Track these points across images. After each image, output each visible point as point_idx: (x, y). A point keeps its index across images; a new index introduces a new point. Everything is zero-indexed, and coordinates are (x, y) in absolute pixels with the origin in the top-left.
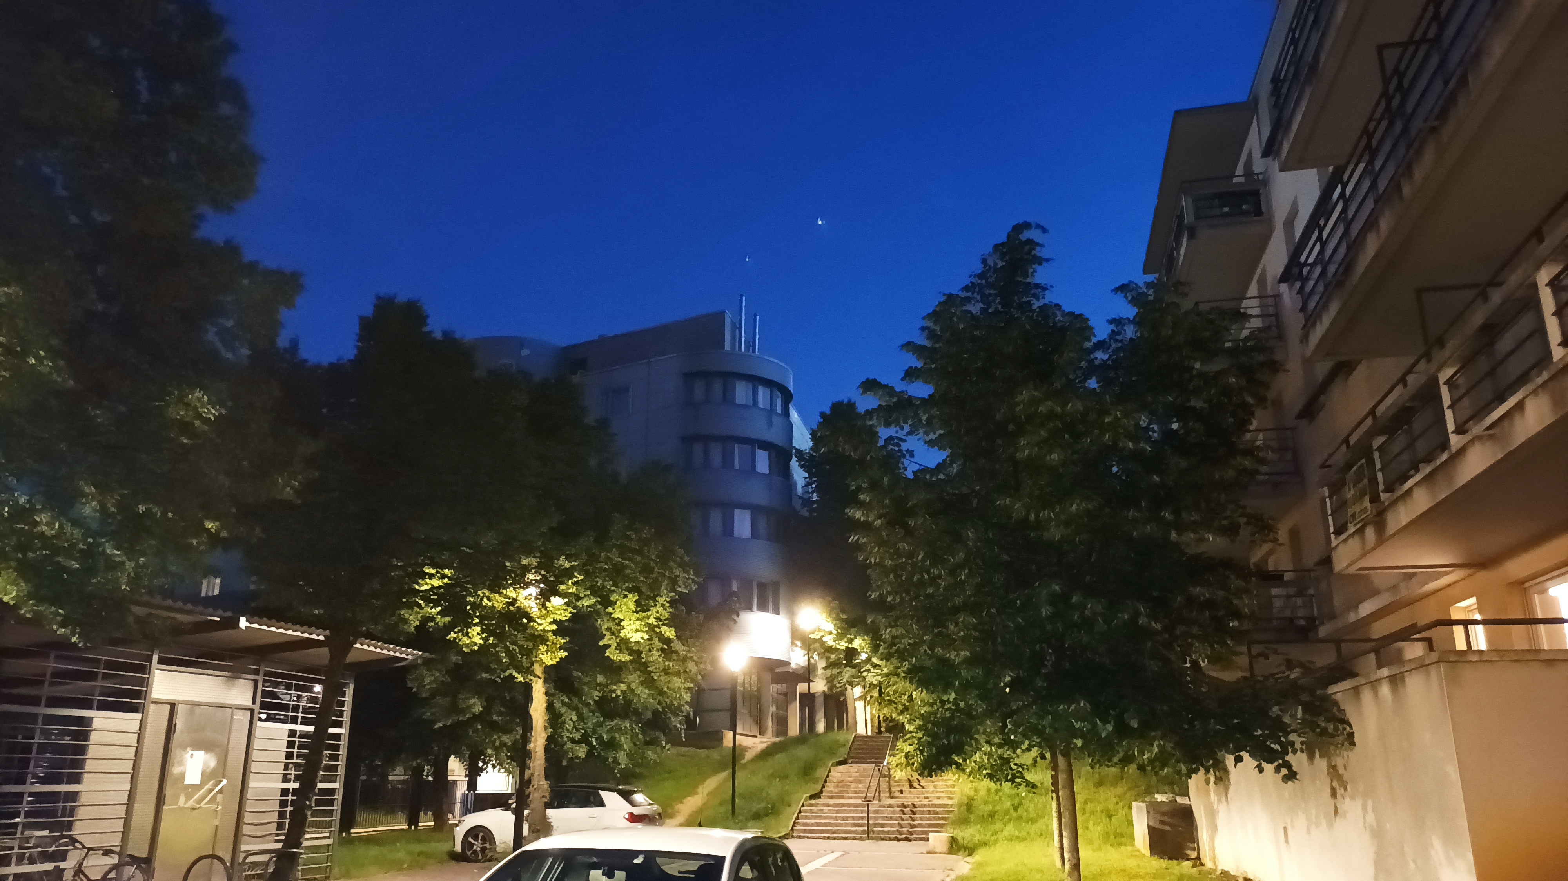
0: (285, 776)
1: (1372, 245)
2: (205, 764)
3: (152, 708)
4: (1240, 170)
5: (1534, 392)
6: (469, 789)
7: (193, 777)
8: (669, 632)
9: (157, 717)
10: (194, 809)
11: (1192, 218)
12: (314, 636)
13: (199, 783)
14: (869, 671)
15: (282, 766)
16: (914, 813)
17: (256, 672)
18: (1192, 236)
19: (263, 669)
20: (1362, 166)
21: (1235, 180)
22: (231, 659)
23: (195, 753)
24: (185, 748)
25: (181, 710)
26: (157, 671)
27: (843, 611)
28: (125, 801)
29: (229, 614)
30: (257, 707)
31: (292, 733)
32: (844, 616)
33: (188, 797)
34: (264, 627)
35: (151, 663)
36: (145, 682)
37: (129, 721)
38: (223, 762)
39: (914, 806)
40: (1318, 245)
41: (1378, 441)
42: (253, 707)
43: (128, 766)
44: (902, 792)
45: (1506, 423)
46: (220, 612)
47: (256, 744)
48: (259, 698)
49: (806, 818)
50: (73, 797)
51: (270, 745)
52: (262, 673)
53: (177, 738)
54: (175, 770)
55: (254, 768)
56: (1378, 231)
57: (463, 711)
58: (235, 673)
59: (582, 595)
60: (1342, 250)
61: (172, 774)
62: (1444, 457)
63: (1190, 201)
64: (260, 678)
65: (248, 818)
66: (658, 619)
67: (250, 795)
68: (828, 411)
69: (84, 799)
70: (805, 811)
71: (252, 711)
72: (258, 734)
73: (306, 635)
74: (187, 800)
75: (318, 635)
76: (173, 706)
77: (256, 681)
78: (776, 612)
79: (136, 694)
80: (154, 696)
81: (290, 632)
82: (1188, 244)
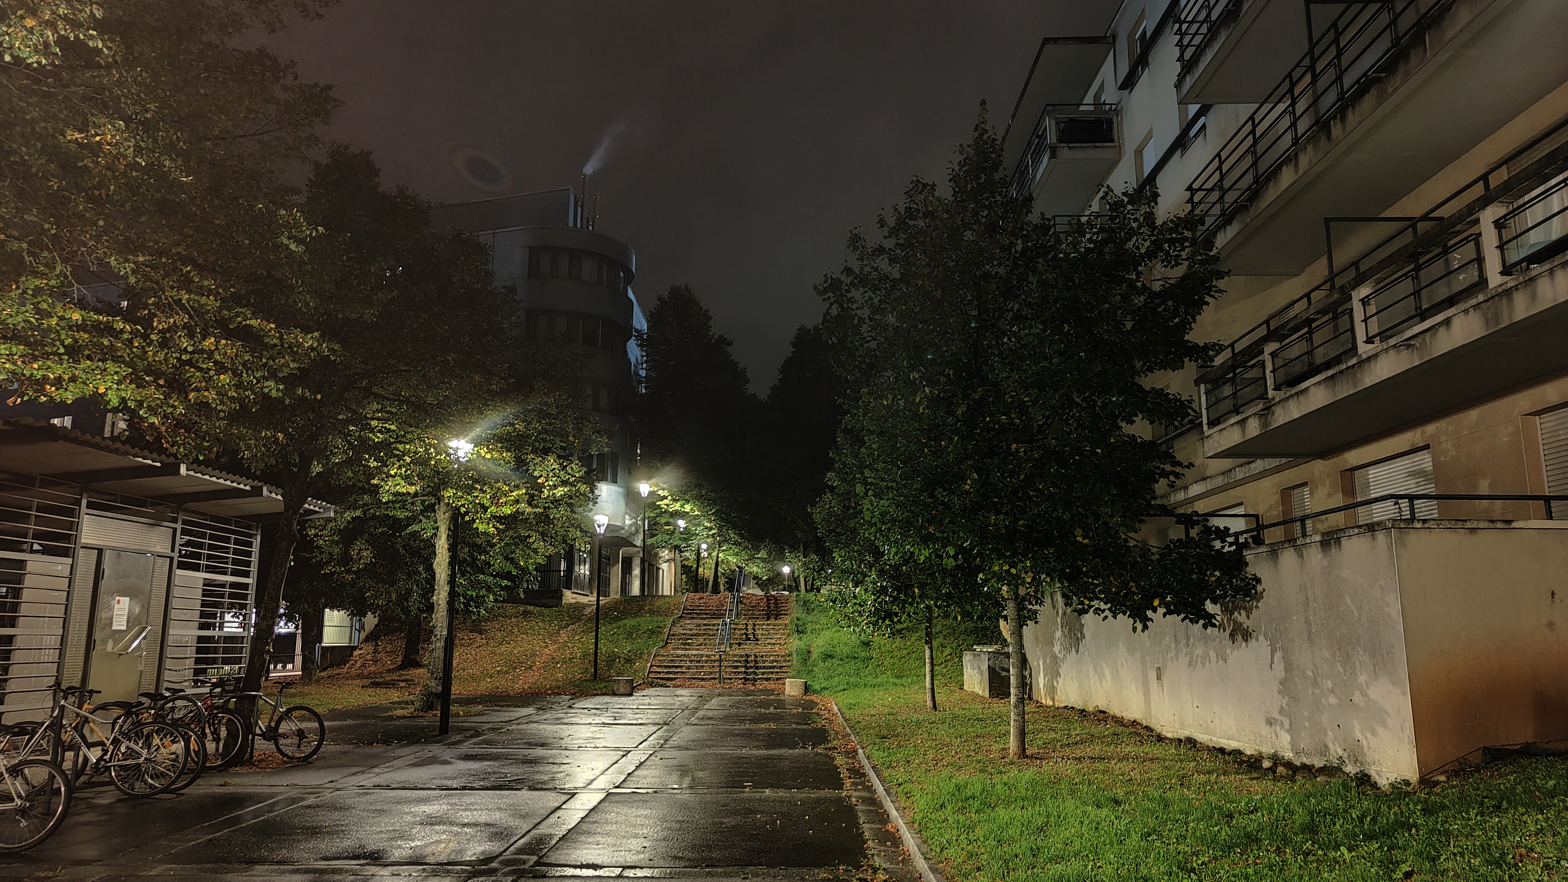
0: (200, 623)
1: (1287, 177)
2: (130, 610)
3: (81, 553)
4: (1089, 99)
5: (1466, 311)
7: (120, 624)
9: (86, 562)
10: (120, 655)
11: (1054, 140)
12: (242, 486)
13: (124, 628)
15: (198, 613)
17: (175, 520)
18: (1053, 156)
19: (182, 517)
21: (1082, 108)
22: (153, 505)
23: (121, 598)
24: (112, 595)
25: (107, 554)
26: (86, 516)
28: (58, 646)
29: (171, 461)
30: (176, 555)
31: (206, 582)
33: (116, 642)
34: (199, 475)
35: (80, 507)
36: (75, 526)
37: (62, 565)
38: (146, 608)
39: (756, 656)
41: (1271, 347)
42: (172, 555)
43: (60, 611)
45: (1428, 336)
46: (164, 457)
47: (176, 592)
48: (178, 547)
50: (10, 639)
51: (187, 593)
52: (180, 522)
53: (104, 584)
54: (102, 615)
55: (173, 614)
56: (1296, 165)
58: (156, 521)
61: (101, 619)
62: (1354, 361)
63: (1053, 123)
64: (179, 526)
65: (168, 664)
67: (170, 640)
69: (18, 643)
70: (658, 661)
71: (172, 559)
72: (176, 581)
73: (235, 485)
74: (115, 645)
75: (245, 485)
76: (100, 551)
77: (175, 530)
78: (614, 481)
79: (67, 538)
80: (83, 541)
81: (221, 481)
82: (1049, 162)
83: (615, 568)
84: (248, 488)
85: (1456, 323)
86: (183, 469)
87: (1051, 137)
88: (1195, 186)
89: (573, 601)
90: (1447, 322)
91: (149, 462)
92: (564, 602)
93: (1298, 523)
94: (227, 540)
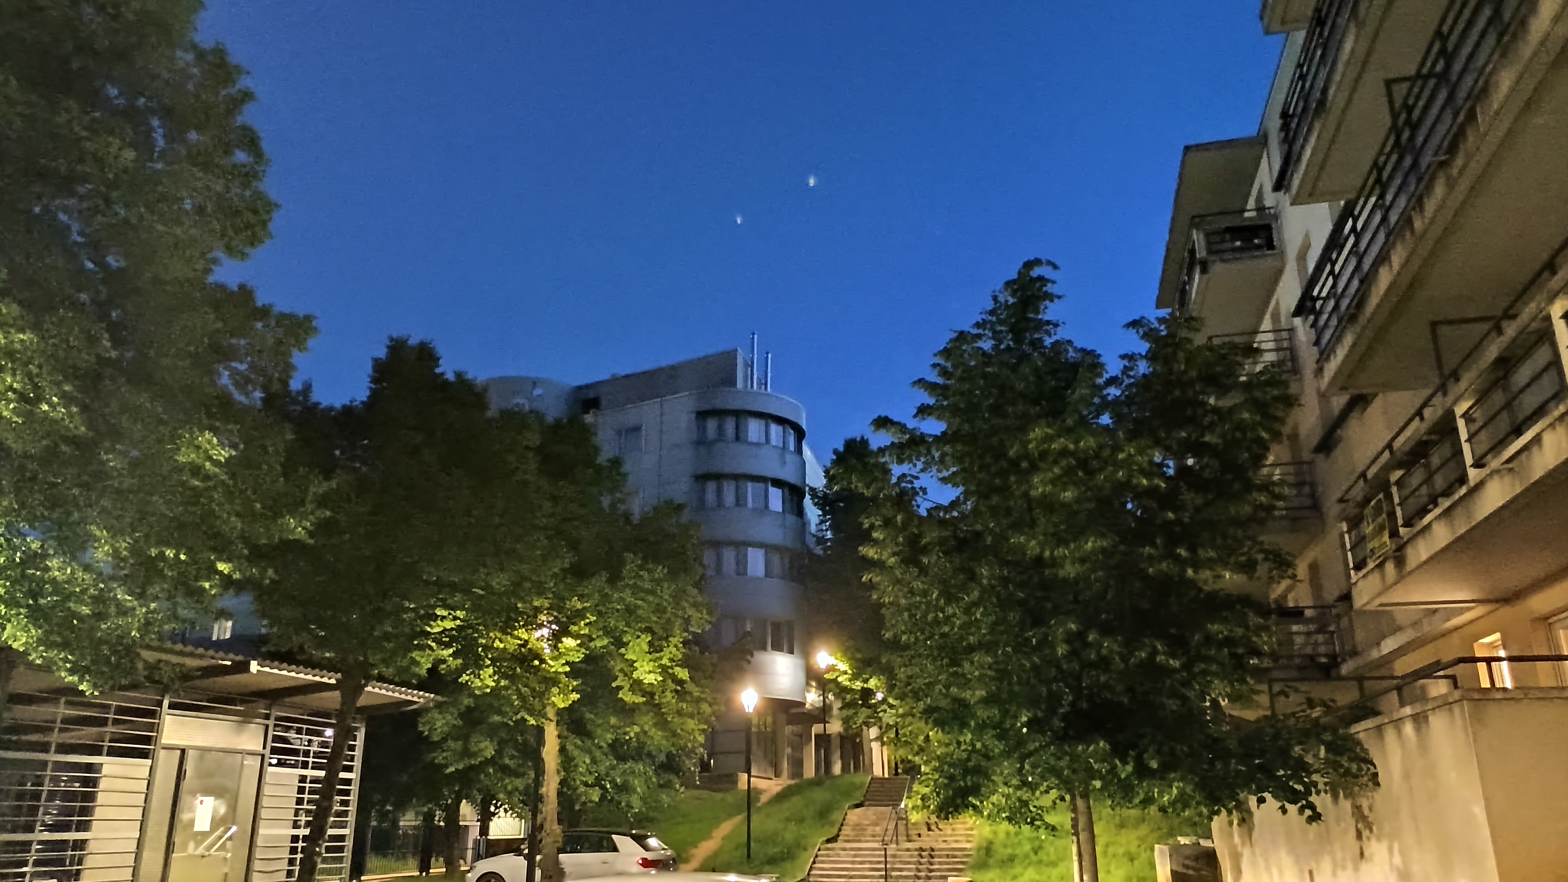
0: (295, 822)
2: (215, 811)
3: (162, 753)
4: (1251, 203)
5: (1552, 425)
6: (481, 835)
7: (202, 824)
8: (683, 674)
9: (167, 763)
10: (203, 857)
11: (1204, 253)
12: (325, 680)
13: (208, 829)
14: (885, 711)
15: (293, 811)
16: (932, 857)
17: (267, 717)
18: (1204, 271)
19: (274, 712)
20: (1373, 199)
21: (1247, 215)
22: (242, 702)
23: (204, 798)
24: (193, 793)
25: (191, 755)
26: (167, 717)
27: (858, 650)
28: (134, 849)
29: (240, 658)
30: (267, 752)
31: (303, 779)
32: (859, 656)
33: (198, 844)
34: (276, 671)
35: (161, 707)
36: (156, 727)
37: (139, 767)
38: (233, 807)
39: (933, 850)
40: (1331, 278)
41: (1396, 475)
42: (264, 752)
43: (138, 814)
44: (919, 835)
45: (1523, 456)
46: (231, 656)
47: (267, 790)
48: (270, 744)
49: (823, 862)
50: (81, 844)
51: (280, 791)
52: (272, 718)
53: (185, 785)
54: (185, 817)
55: (264, 813)
56: (1390, 264)
57: (474, 755)
58: (247, 718)
59: (594, 636)
60: (1355, 283)
61: (183, 821)
62: (1463, 490)
63: (1201, 236)
64: (271, 723)
66: (671, 660)
67: (259, 842)
68: (841, 449)
69: (92, 847)
70: (822, 856)
71: (263, 756)
72: (267, 778)
73: (317, 678)
74: (196, 847)
75: (329, 679)
76: (183, 751)
77: (267, 726)
78: (791, 652)
79: (147, 740)
80: (163, 741)
81: (302, 676)
82: (1200, 279)
83: (808, 745)
84: (333, 681)
85: (1547, 438)
86: (255, 666)
87: (1202, 251)
91: (219, 661)
92: (739, 787)
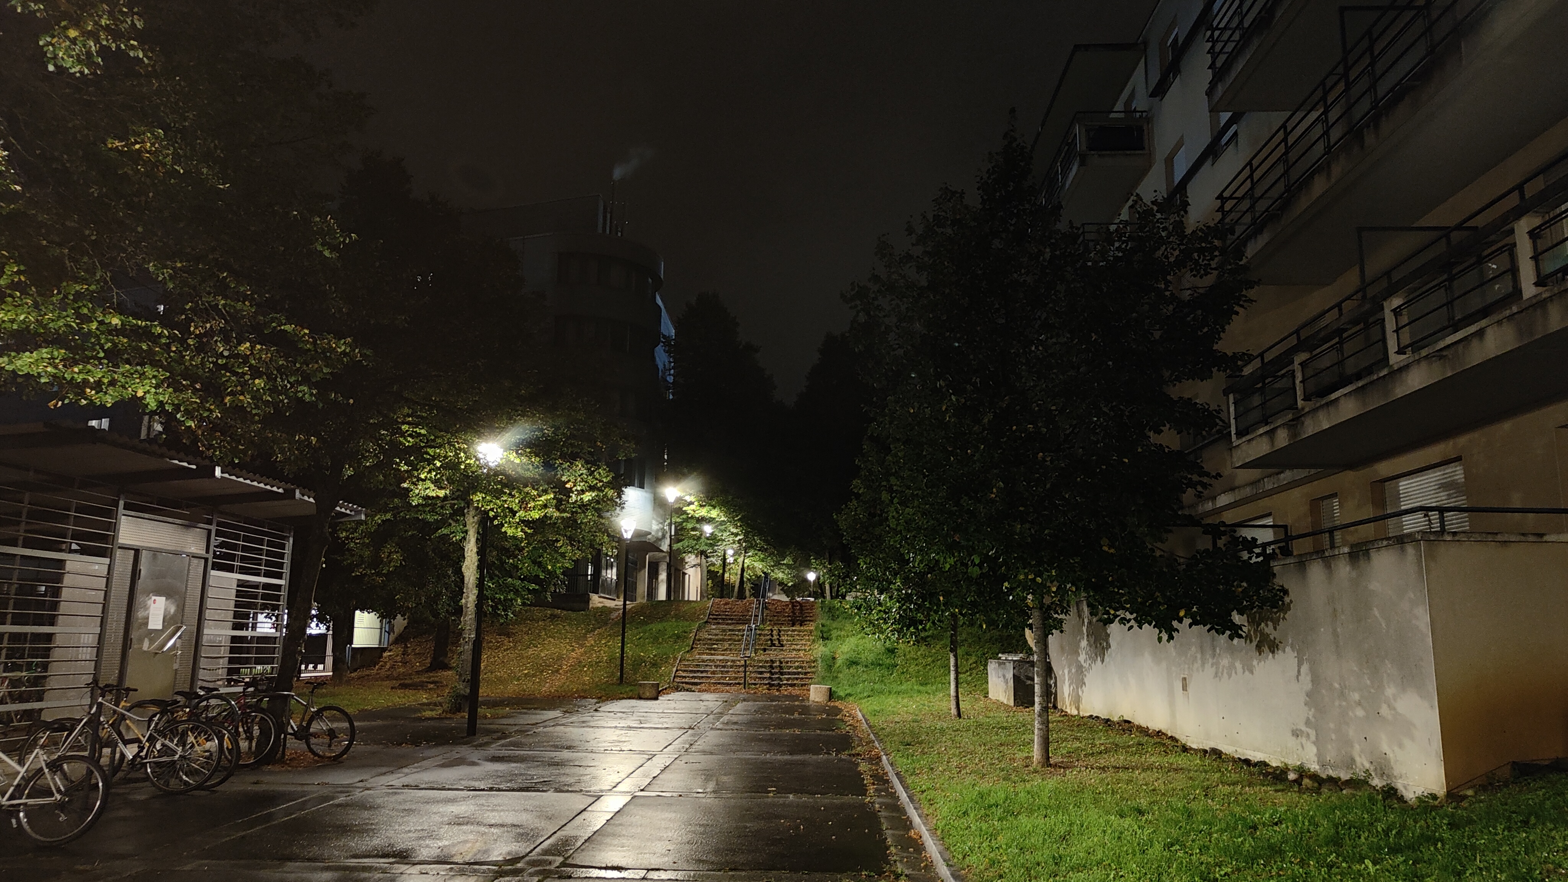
0: (233, 624)
2: (166, 610)
3: (119, 553)
4: (1119, 106)
7: (155, 623)
9: (123, 562)
10: (156, 653)
11: (1084, 148)
12: (275, 489)
13: (160, 627)
15: (231, 614)
16: (781, 668)
17: (210, 522)
18: (1082, 164)
19: (217, 519)
21: (1112, 115)
22: (188, 507)
23: (157, 598)
24: (148, 594)
25: (144, 557)
26: (123, 517)
28: (96, 644)
30: (210, 556)
31: (240, 583)
33: (152, 641)
34: (234, 478)
35: (117, 508)
36: (113, 527)
37: (99, 565)
38: (181, 608)
39: (781, 662)
41: (1301, 357)
42: (207, 556)
43: (98, 610)
44: (765, 650)
45: (1460, 347)
47: (210, 593)
48: (212, 548)
50: (50, 637)
51: (221, 594)
52: (215, 524)
53: (141, 584)
54: (138, 615)
55: (208, 614)
56: (1329, 173)
58: (190, 523)
61: (138, 619)
62: (1385, 372)
63: (1083, 131)
64: (214, 528)
65: (202, 663)
67: (205, 640)
68: (694, 302)
69: (58, 641)
70: (684, 666)
71: (206, 560)
72: (211, 582)
73: (268, 487)
74: (151, 644)
75: (278, 488)
76: (137, 551)
77: (209, 531)
78: (642, 486)
79: (104, 538)
80: (120, 541)
81: (255, 483)
82: (1078, 170)
83: (643, 572)
84: (281, 491)
85: (1490, 334)
86: (218, 472)
87: (1081, 145)
88: (1225, 195)
89: (600, 605)
90: (1480, 333)
91: (185, 464)
92: (591, 606)
93: (1327, 535)
94: (261, 542)
